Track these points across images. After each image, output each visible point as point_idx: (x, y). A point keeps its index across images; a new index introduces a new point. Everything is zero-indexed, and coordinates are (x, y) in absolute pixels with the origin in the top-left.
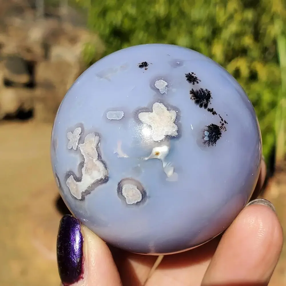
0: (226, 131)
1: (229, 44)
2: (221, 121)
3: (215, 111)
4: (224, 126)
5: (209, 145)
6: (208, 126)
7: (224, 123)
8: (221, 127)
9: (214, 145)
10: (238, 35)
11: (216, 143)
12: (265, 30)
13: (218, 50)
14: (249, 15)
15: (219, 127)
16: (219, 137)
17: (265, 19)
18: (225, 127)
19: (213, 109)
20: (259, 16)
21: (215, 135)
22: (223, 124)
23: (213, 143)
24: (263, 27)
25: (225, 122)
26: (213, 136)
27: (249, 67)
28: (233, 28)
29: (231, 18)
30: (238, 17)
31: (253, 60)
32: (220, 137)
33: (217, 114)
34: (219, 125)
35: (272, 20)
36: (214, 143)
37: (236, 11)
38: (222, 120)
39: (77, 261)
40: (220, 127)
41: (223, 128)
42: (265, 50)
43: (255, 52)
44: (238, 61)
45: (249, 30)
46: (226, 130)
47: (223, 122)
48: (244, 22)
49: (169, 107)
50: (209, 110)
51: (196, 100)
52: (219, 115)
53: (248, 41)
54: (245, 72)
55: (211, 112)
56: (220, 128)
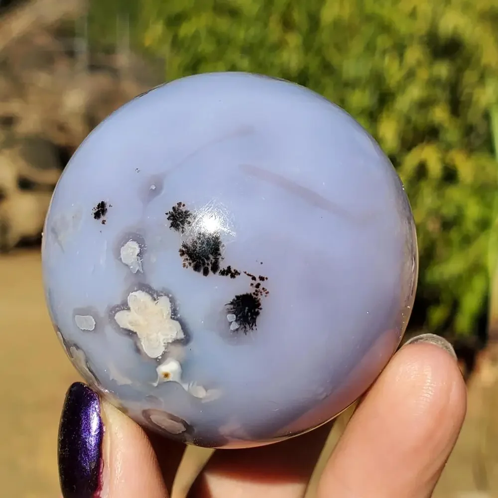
0: (268, 295)
1: (408, 121)
2: (253, 282)
3: (234, 271)
4: (261, 287)
5: (245, 332)
6: (230, 303)
7: (261, 282)
8: (256, 293)
9: (254, 327)
10: (424, 105)
11: (256, 325)
12: (471, 95)
13: (389, 130)
14: (443, 70)
15: (251, 294)
16: (258, 311)
17: (470, 77)
18: (263, 289)
19: (229, 268)
20: (459, 72)
21: (249, 311)
22: (258, 286)
23: (251, 325)
24: (467, 91)
25: (262, 279)
26: (248, 313)
27: (443, 160)
28: (415, 92)
29: (410, 75)
30: (423, 74)
31: (448, 148)
32: (260, 311)
33: (239, 274)
34: (251, 290)
35: (482, 79)
36: (253, 325)
37: (419, 64)
38: (254, 278)
39: (90, 468)
40: (254, 294)
41: (261, 293)
42: (469, 130)
43: (452, 134)
44: (423, 149)
45: (442, 95)
46: (267, 293)
47: (258, 281)
48: (434, 82)
49: (154, 294)
50: (223, 273)
51: (192, 265)
52: (245, 273)
53: (440, 114)
54: (435, 168)
55: (227, 274)
56: (254, 296)
